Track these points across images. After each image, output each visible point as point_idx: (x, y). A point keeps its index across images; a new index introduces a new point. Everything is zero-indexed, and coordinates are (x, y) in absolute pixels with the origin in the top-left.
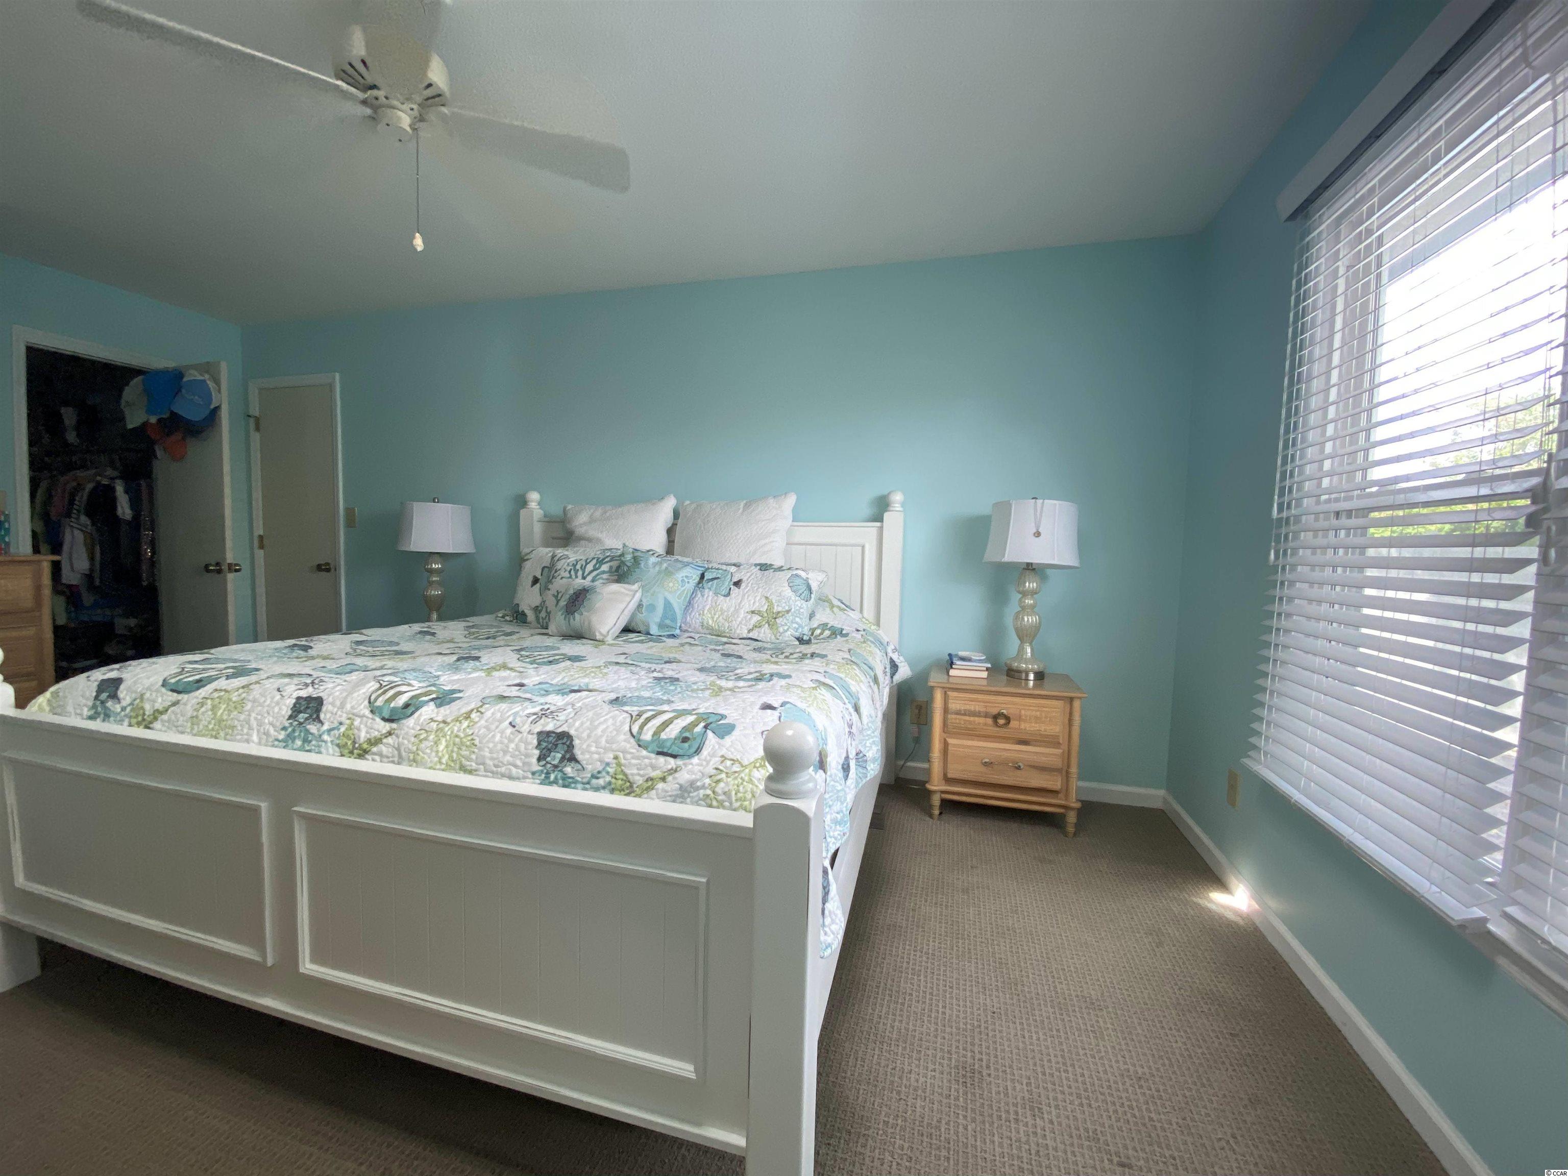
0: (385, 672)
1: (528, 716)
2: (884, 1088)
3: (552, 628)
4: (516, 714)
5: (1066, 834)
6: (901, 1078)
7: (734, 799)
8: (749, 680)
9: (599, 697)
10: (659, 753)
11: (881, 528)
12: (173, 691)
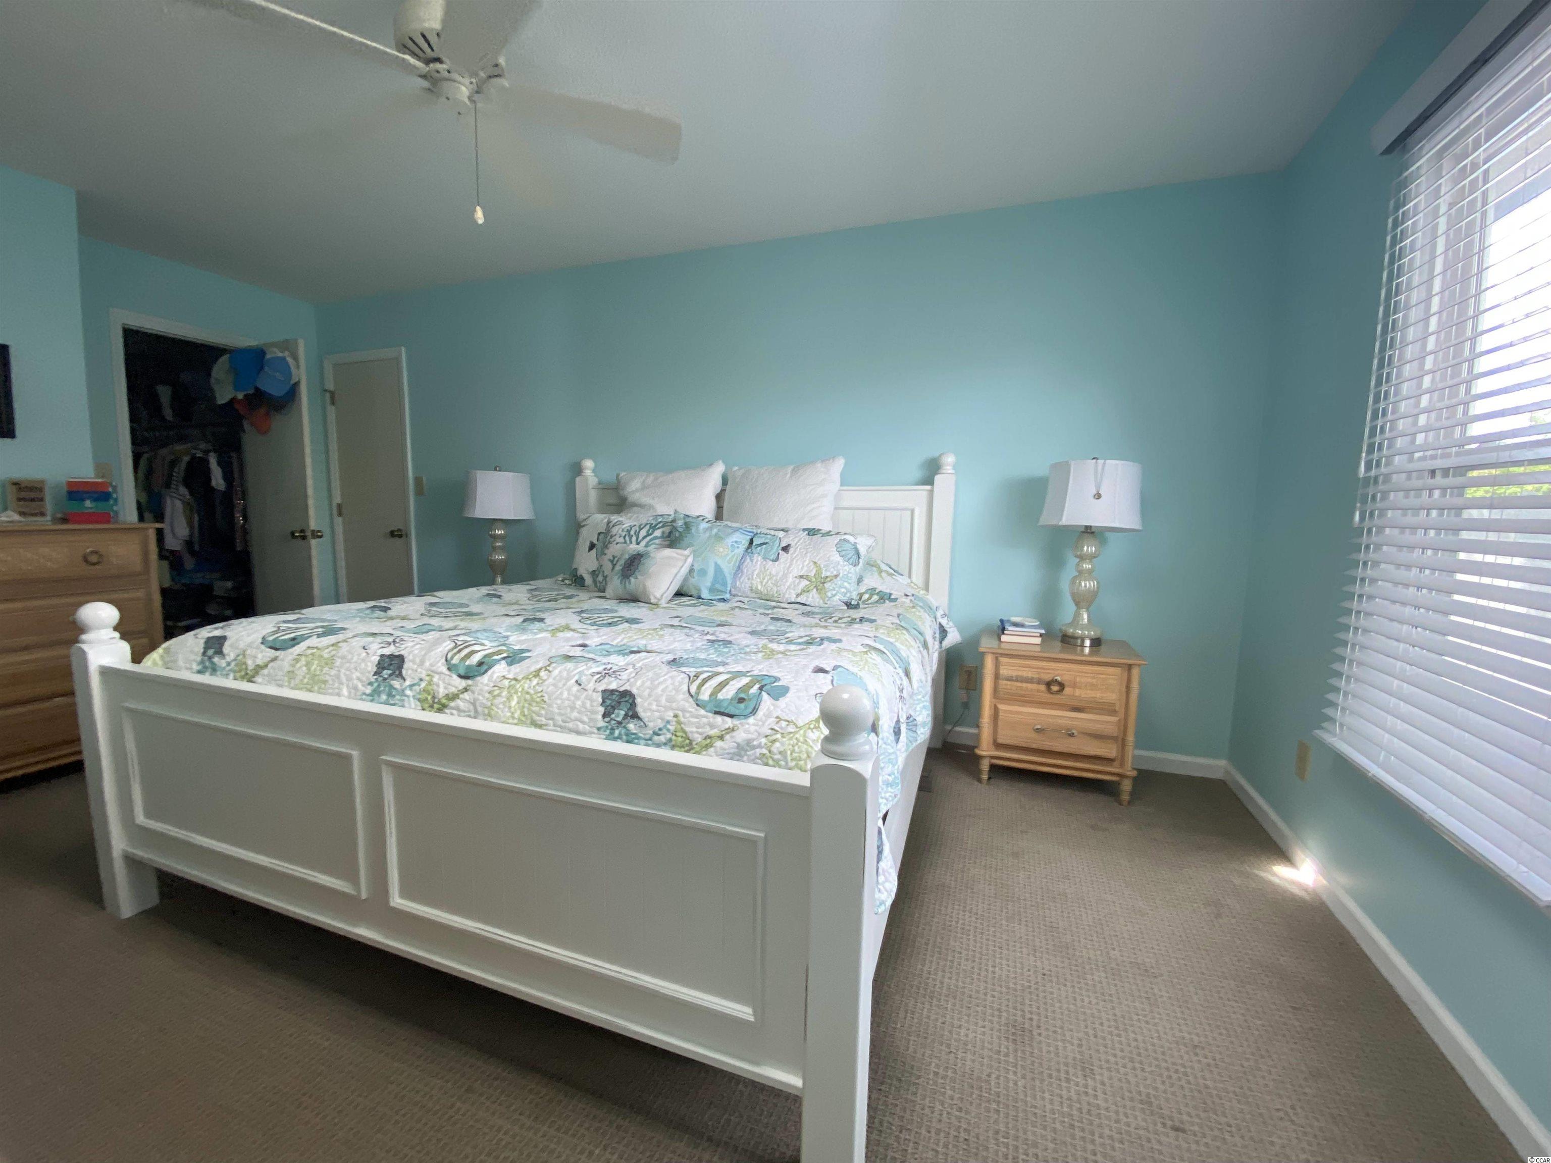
0: (458, 632)
1: (593, 675)
2: (933, 1041)
3: (609, 592)
4: (581, 673)
5: (1120, 803)
6: (950, 1032)
7: (789, 758)
8: (800, 644)
9: (658, 658)
10: (716, 713)
11: (931, 492)
12: (271, 648)
